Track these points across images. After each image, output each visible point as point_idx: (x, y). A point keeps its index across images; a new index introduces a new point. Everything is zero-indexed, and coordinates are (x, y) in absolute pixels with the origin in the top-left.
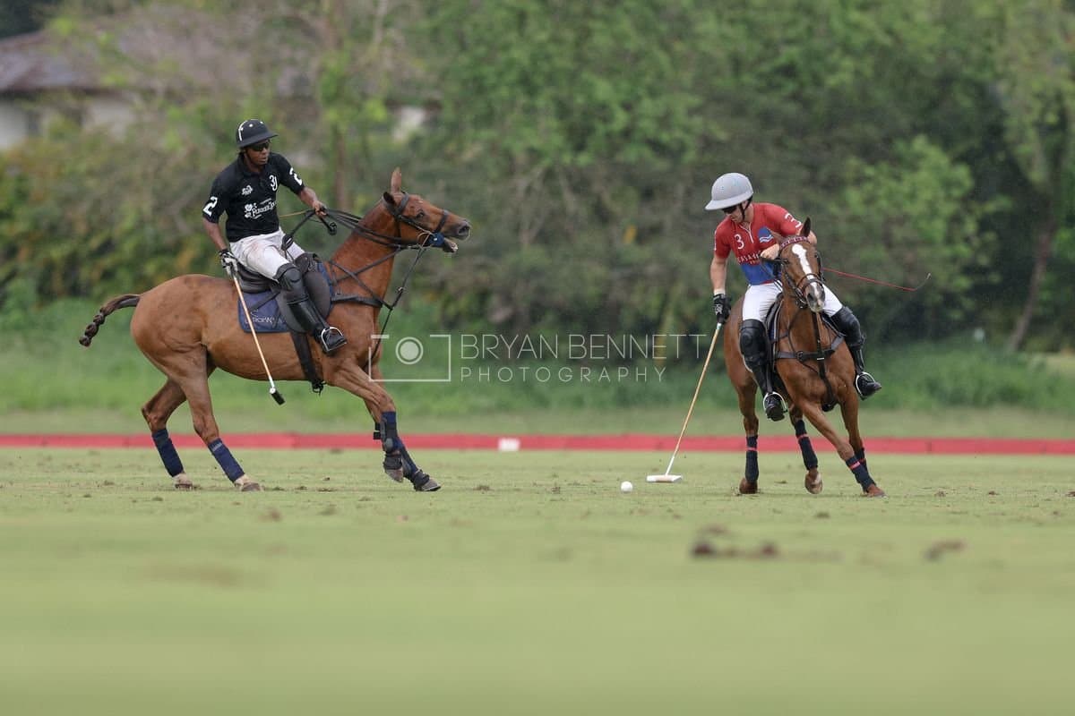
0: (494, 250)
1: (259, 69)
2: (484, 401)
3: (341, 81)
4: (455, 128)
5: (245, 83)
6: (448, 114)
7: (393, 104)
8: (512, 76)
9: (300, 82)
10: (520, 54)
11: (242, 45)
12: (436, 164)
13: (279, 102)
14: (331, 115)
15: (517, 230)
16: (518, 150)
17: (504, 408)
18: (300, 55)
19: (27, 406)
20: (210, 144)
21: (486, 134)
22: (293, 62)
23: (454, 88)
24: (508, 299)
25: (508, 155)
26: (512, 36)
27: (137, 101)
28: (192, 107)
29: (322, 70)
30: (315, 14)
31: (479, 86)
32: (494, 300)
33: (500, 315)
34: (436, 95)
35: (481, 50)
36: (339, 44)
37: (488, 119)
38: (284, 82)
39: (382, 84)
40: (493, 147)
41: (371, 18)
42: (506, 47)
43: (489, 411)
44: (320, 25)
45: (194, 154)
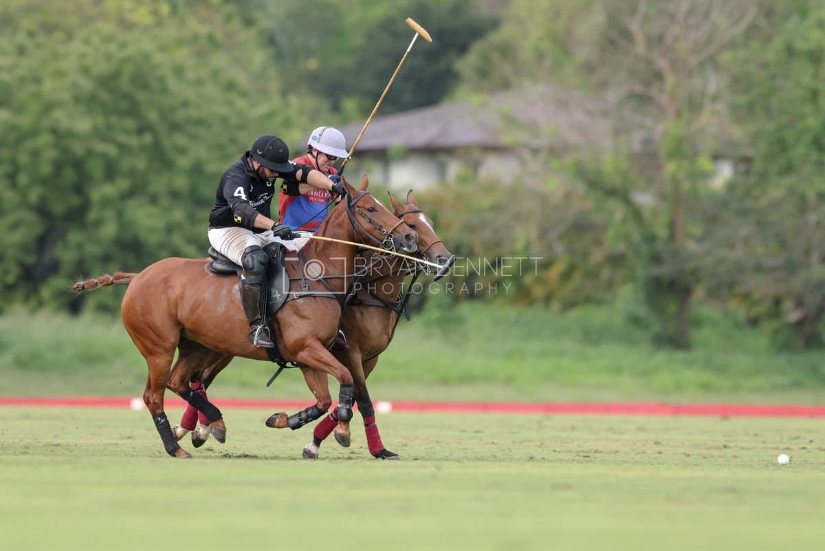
0: (791, 268)
1: (617, 133)
2: (781, 380)
3: (680, 141)
4: (763, 176)
5: (607, 143)
6: (758, 166)
7: (716, 157)
8: (808, 138)
9: (647, 142)
10: (812, 122)
11: (605, 114)
12: (749, 203)
13: (633, 157)
14: (671, 167)
15: (808, 252)
16: (811, 194)
17: (797, 385)
18: (649, 122)
19: (444, 381)
20: (580, 187)
21: (788, 181)
22: (642, 127)
23: (763, 147)
24: (799, 303)
25: (803, 198)
26: (808, 109)
27: (527, 156)
28: (569, 160)
29: (665, 133)
30: (661, 91)
31: (781, 145)
32: (788, 305)
33: (794, 316)
34: (749, 152)
35: (784, 119)
36: (678, 114)
37: (788, 169)
38: (635, 142)
39: (709, 145)
40: (791, 191)
41: (703, 94)
42: (802, 117)
43: (784, 388)
44: (664, 99)
45: (568, 196)
